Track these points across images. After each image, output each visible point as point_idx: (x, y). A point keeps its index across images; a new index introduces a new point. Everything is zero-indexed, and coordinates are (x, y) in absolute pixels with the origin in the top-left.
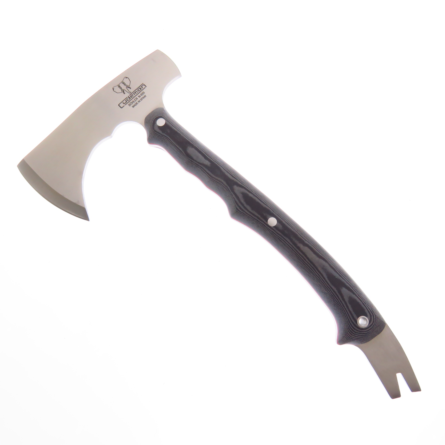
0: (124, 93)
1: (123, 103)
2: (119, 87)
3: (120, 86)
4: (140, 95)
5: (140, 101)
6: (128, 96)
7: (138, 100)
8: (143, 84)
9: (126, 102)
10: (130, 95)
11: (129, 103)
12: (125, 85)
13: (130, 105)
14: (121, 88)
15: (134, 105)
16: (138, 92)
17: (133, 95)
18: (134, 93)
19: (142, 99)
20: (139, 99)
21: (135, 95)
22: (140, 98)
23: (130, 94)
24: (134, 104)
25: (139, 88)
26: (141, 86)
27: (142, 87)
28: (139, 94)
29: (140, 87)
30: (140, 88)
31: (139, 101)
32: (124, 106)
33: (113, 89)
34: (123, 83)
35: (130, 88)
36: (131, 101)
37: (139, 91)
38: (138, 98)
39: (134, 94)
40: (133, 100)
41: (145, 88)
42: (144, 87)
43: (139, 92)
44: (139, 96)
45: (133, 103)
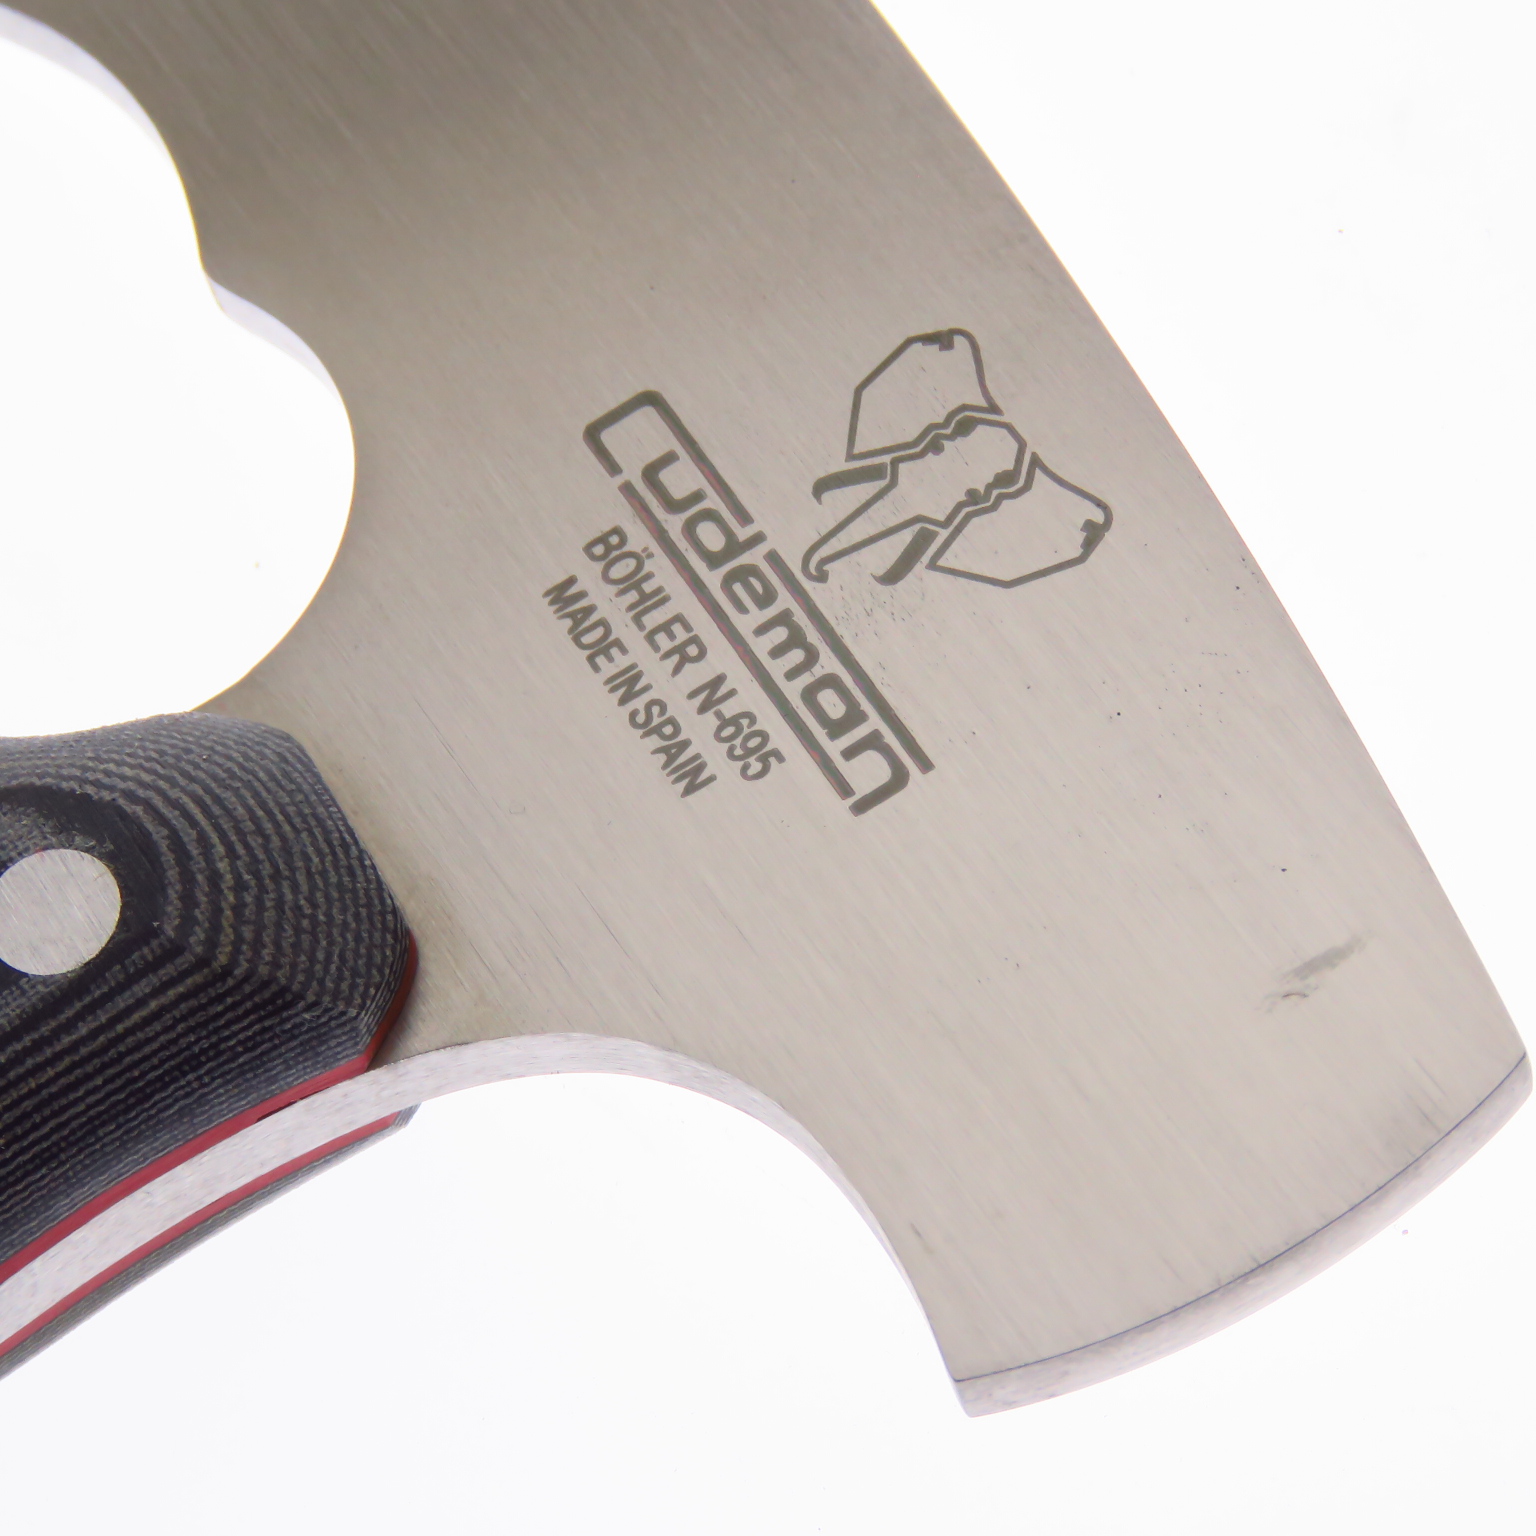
0: (821, 487)
1: (669, 459)
2: (962, 423)
3: (965, 428)
4: (729, 709)
5: (639, 703)
6: (758, 538)
7: (656, 673)
8: (926, 765)
9: (673, 506)
10: (773, 558)
11: (639, 538)
12: (973, 496)
13: (607, 547)
14: (931, 442)
15: (589, 610)
16: (791, 675)
17: (766, 599)
18: (801, 618)
19: (655, 724)
20: (671, 688)
21: (761, 630)
22: (683, 710)
23: (795, 567)
24: (610, 606)
25: (866, 705)
26: (890, 738)
27: (873, 742)
28: (749, 696)
29: (874, 722)
30: (854, 717)
31: (628, 684)
32: (613, 468)
33: (942, 340)
34: (1008, 484)
35: (892, 576)
36: (662, 573)
37: (809, 695)
38: (696, 675)
39: (784, 618)
40: (683, 600)
41: (844, 789)
42: (868, 772)
43: (793, 691)
44: (720, 679)
45: (632, 596)
